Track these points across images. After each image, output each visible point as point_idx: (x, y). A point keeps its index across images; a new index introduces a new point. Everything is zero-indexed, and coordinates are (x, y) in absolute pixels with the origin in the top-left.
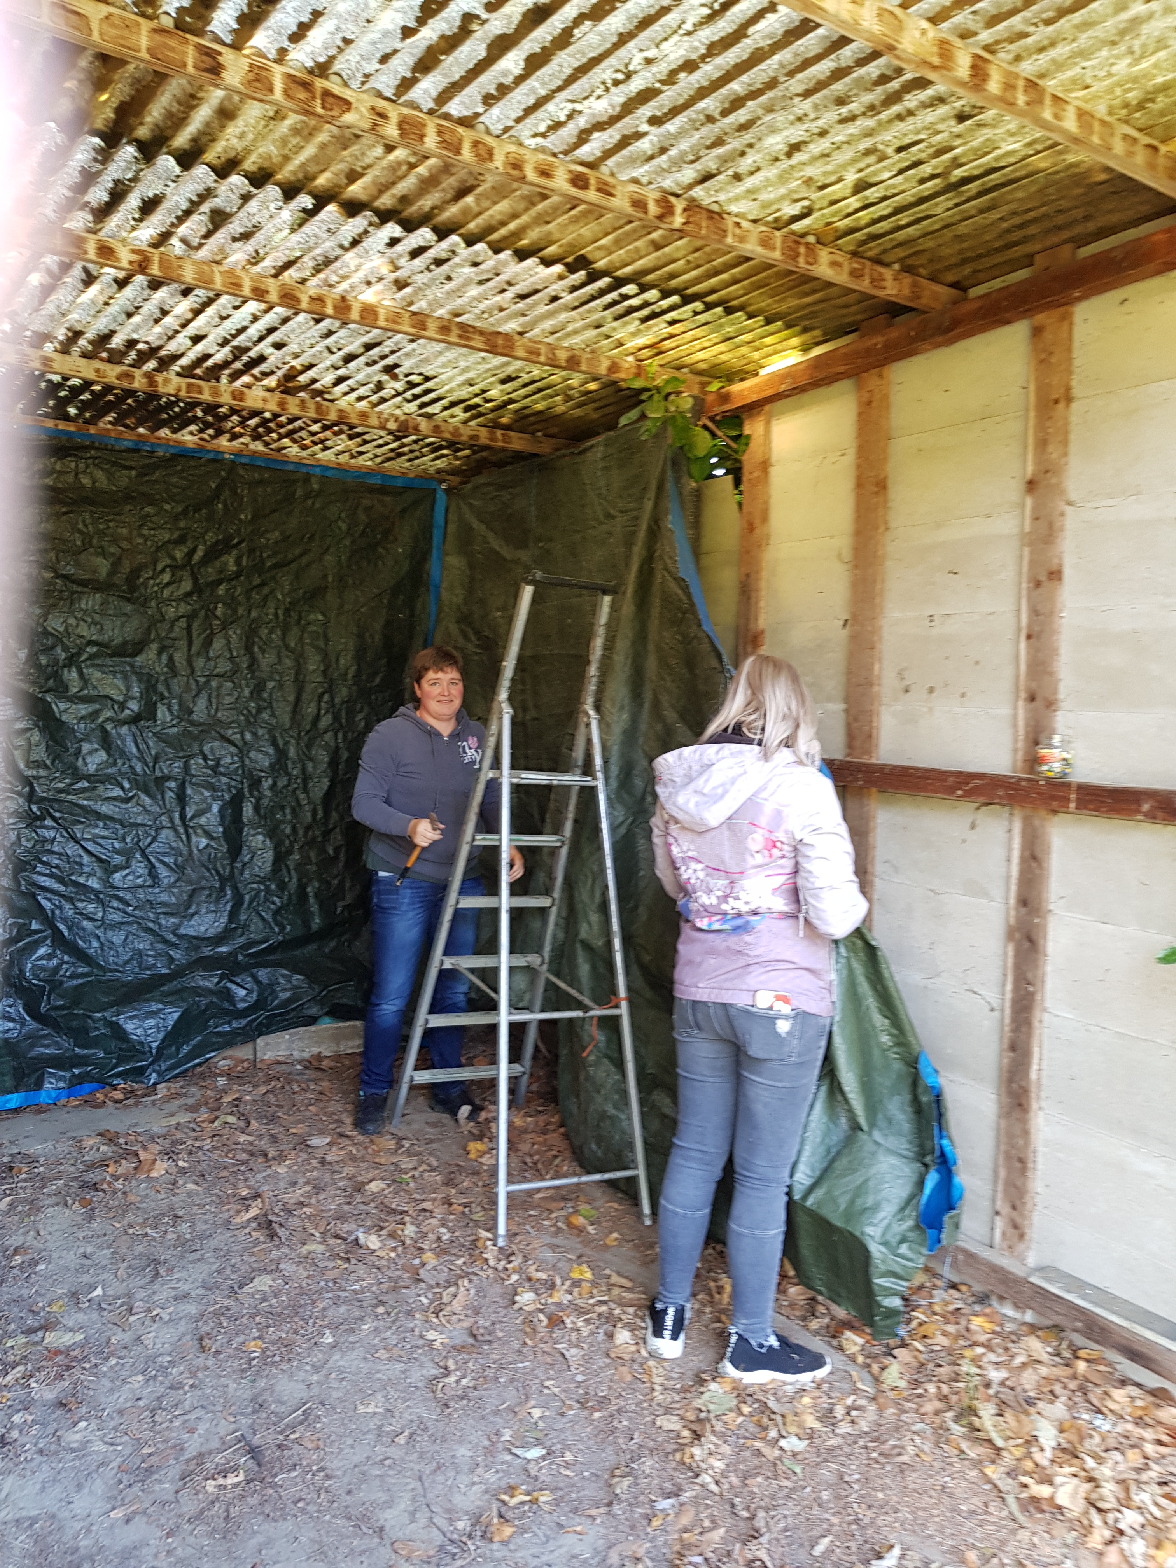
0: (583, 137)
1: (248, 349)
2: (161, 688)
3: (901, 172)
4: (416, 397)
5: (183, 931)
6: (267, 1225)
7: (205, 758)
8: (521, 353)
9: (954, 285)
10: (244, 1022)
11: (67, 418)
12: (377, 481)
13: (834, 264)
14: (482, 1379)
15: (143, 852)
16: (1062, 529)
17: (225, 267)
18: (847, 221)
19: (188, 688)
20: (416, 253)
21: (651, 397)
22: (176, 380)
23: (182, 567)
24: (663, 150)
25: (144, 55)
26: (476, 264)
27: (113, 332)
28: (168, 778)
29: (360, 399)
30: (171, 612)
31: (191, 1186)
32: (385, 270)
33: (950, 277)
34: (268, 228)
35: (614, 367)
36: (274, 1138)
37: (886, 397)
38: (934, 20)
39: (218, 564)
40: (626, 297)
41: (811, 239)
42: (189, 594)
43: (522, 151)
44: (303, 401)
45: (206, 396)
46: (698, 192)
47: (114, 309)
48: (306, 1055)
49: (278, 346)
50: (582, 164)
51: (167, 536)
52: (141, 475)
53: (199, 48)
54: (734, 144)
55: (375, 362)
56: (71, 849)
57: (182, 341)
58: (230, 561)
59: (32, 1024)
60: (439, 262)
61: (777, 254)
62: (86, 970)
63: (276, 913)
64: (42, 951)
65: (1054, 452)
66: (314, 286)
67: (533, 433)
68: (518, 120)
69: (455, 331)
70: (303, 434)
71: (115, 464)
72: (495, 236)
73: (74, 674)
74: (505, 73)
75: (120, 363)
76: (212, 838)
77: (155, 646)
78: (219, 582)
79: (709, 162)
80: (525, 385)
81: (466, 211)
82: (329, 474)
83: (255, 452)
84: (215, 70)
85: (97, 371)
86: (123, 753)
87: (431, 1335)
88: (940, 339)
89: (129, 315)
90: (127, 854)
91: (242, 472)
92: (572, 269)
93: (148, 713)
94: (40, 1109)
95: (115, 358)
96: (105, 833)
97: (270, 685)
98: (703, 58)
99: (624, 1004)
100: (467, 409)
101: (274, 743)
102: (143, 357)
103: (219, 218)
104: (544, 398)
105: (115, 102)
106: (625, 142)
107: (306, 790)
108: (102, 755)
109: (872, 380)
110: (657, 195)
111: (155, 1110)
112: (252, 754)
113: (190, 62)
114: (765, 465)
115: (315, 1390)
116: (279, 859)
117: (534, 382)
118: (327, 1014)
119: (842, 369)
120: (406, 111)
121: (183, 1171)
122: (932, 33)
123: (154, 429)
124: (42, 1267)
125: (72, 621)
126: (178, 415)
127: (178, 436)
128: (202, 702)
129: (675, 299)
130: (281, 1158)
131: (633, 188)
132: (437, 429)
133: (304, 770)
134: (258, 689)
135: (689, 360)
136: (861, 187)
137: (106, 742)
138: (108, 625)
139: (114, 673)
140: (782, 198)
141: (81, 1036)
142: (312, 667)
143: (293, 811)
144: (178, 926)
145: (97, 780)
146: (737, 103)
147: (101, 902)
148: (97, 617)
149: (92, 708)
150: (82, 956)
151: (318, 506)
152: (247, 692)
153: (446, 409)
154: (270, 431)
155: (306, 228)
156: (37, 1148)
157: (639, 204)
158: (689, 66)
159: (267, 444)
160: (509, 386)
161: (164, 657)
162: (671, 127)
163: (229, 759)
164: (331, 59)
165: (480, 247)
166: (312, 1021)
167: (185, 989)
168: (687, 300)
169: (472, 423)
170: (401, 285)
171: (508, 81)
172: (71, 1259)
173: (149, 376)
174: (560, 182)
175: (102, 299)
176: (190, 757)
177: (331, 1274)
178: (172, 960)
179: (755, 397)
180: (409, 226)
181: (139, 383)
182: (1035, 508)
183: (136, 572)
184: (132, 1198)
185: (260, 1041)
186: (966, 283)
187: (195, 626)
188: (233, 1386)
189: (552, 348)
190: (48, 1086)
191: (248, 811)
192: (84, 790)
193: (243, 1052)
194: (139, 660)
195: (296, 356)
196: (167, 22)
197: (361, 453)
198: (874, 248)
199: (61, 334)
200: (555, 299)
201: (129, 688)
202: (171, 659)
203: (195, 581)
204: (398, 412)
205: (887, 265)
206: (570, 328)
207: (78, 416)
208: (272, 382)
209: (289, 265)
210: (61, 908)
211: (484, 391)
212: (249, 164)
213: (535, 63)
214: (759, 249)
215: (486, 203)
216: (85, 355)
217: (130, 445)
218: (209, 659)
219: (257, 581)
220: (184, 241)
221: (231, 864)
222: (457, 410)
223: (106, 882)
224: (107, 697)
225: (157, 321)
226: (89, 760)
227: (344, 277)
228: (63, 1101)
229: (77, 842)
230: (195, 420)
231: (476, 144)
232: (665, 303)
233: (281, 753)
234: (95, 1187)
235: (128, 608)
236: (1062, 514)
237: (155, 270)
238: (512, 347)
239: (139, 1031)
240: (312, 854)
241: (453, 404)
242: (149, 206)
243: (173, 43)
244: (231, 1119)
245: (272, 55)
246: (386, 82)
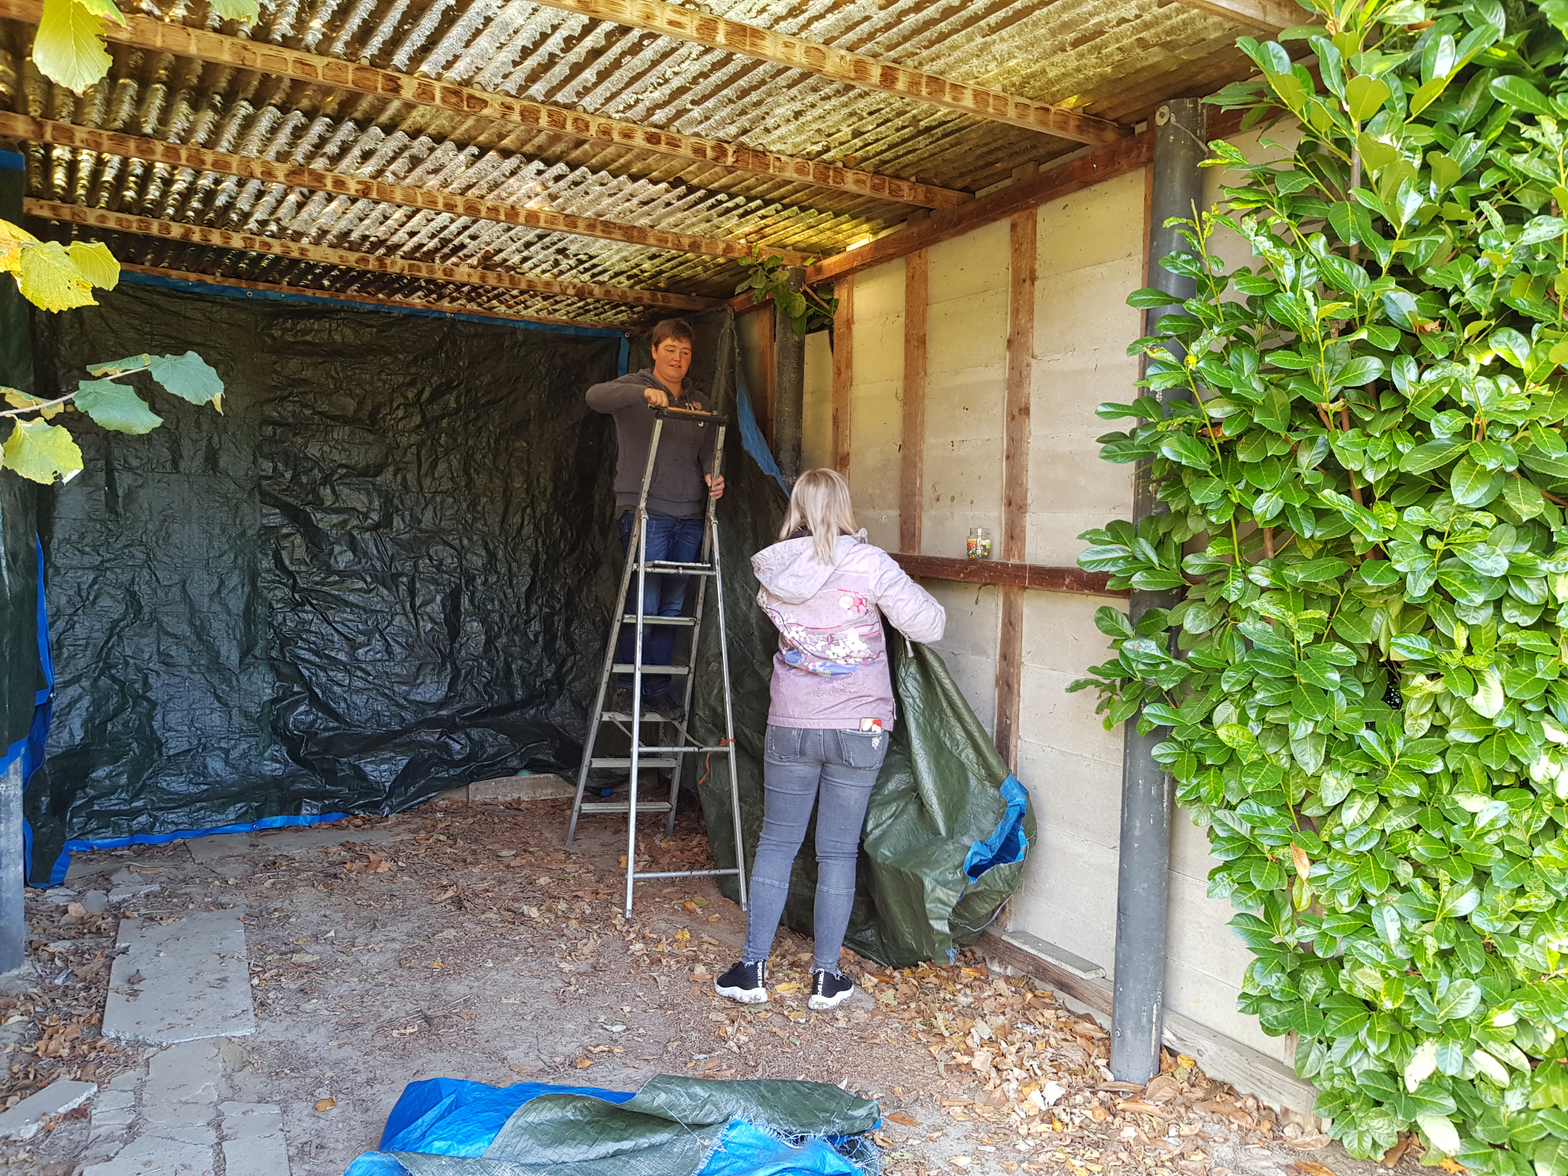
0: (650, 111)
1: (451, 240)
2: (396, 502)
3: (878, 126)
4: (586, 270)
5: (412, 697)
6: (458, 903)
7: (431, 559)
8: (652, 241)
9: (963, 190)
10: (459, 770)
11: (322, 288)
12: (571, 332)
13: (857, 182)
14: (593, 992)
15: (382, 635)
16: (1028, 376)
17: (425, 189)
18: (860, 153)
19: (417, 502)
20: (558, 178)
21: (756, 272)
22: (400, 262)
23: (413, 405)
24: (707, 118)
25: (350, 85)
26: (602, 185)
27: (350, 231)
28: (401, 574)
29: (544, 272)
30: (404, 441)
31: (406, 878)
32: (539, 189)
33: (959, 184)
34: (451, 166)
35: (729, 248)
36: (474, 852)
37: (925, 273)
38: (850, 49)
39: (441, 401)
40: (720, 202)
41: (839, 164)
42: (418, 427)
43: (610, 122)
44: (499, 275)
45: (424, 274)
46: (744, 139)
47: (350, 215)
48: (508, 799)
49: (473, 238)
50: (656, 126)
51: (401, 380)
52: (380, 331)
53: (385, 76)
54: (753, 114)
55: (548, 247)
56: (326, 629)
57: (402, 235)
58: (451, 400)
59: (293, 766)
60: (576, 184)
61: (811, 178)
62: (336, 724)
63: (486, 685)
64: (302, 708)
65: (1023, 318)
66: (490, 200)
67: (689, 294)
68: (603, 105)
69: (599, 227)
70: (507, 297)
71: (360, 323)
72: (612, 167)
73: (329, 491)
74: (587, 81)
75: (358, 250)
76: (436, 623)
77: (391, 469)
78: (443, 417)
79: (744, 121)
80: (668, 261)
81: (585, 153)
82: (531, 327)
83: (471, 311)
84: (396, 89)
85: (341, 257)
86: (365, 554)
87: (562, 965)
88: (952, 231)
89: (361, 220)
90: (369, 634)
91: (461, 328)
92: (674, 185)
93: (386, 522)
94: (298, 829)
95: (354, 247)
96: (351, 617)
97: (484, 500)
98: (711, 71)
99: (732, 744)
100: (629, 278)
101: (486, 547)
102: (375, 246)
103: (415, 161)
104: (687, 269)
105: (338, 100)
106: (680, 114)
107: (511, 585)
108: (350, 555)
109: (916, 261)
110: (714, 143)
111: (385, 832)
112: (469, 556)
113: (380, 86)
114: (849, 323)
115: (475, 990)
116: (490, 642)
117: (674, 258)
118: (525, 768)
119: (892, 251)
120: (526, 103)
121: (401, 869)
122: (849, 56)
123: (390, 295)
124: (293, 920)
125: (326, 448)
126: (406, 285)
127: (410, 299)
128: (428, 515)
129: (758, 202)
130: (476, 863)
131: (694, 140)
132: (607, 292)
133: (510, 570)
134: (473, 504)
135: (789, 241)
136: (857, 134)
137: (353, 545)
138: (355, 452)
139: (359, 490)
140: (805, 141)
141: (330, 775)
142: (517, 485)
143: (501, 602)
144: (408, 693)
145: (345, 575)
146: (745, 93)
147: (348, 672)
148: (346, 445)
149: (341, 517)
150: (332, 714)
151: (522, 353)
152: (464, 506)
153: (611, 278)
154: (480, 296)
155: (478, 165)
156: (296, 853)
157: (699, 151)
158: (704, 75)
159: (480, 305)
160: (656, 261)
161: (399, 477)
162: (710, 104)
163: (450, 561)
164: (471, 78)
165: (603, 173)
166: (514, 772)
167: (412, 742)
168: (767, 203)
169: (637, 287)
170: (553, 197)
171: (589, 85)
172: (315, 917)
173: (380, 259)
174: (639, 141)
175: (340, 210)
176: (418, 558)
177: (500, 931)
178: (403, 719)
179: (838, 271)
180: (549, 163)
181: (372, 265)
182: (1012, 361)
183: (376, 410)
184: (361, 884)
185: (472, 786)
186: (974, 187)
187: (423, 452)
188: (418, 985)
189: (677, 236)
190: (304, 812)
191: (465, 602)
192: (335, 583)
193: (459, 795)
194: (379, 479)
195: (488, 244)
196: (365, 62)
197: (556, 311)
198: (889, 169)
199: (313, 232)
200: (668, 204)
201: (371, 502)
202: (404, 479)
203: (424, 417)
204: (576, 281)
205: (906, 179)
206: (688, 222)
207: (330, 287)
208: (474, 261)
209: (470, 187)
210: (317, 676)
211: (637, 265)
212: (431, 130)
213: (603, 76)
214: (795, 176)
215: (598, 150)
216: (331, 246)
217: (371, 307)
218: (434, 479)
219: (473, 415)
220: (394, 173)
221: (451, 644)
222: (622, 278)
223: (352, 656)
224: (355, 509)
225: (381, 223)
226: (339, 559)
227: (511, 194)
228: (316, 824)
229: (330, 624)
230: (420, 288)
231: (576, 120)
232: (753, 205)
233: (492, 556)
234: (335, 876)
235: (371, 438)
236: (1028, 365)
237: (374, 195)
238: (645, 237)
239: (376, 774)
240: (517, 639)
241: (617, 275)
242: (366, 156)
243: (368, 75)
244: (442, 838)
245: (433, 76)
246: (511, 85)
